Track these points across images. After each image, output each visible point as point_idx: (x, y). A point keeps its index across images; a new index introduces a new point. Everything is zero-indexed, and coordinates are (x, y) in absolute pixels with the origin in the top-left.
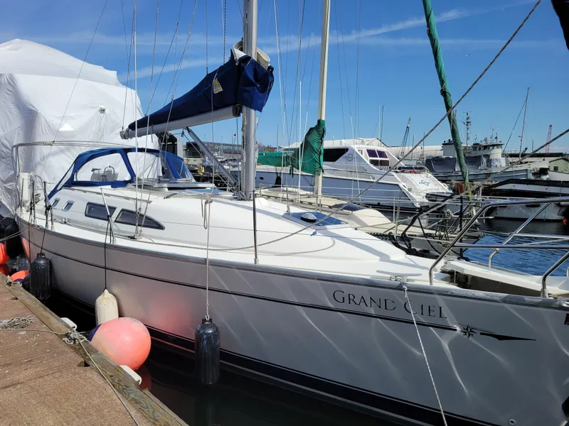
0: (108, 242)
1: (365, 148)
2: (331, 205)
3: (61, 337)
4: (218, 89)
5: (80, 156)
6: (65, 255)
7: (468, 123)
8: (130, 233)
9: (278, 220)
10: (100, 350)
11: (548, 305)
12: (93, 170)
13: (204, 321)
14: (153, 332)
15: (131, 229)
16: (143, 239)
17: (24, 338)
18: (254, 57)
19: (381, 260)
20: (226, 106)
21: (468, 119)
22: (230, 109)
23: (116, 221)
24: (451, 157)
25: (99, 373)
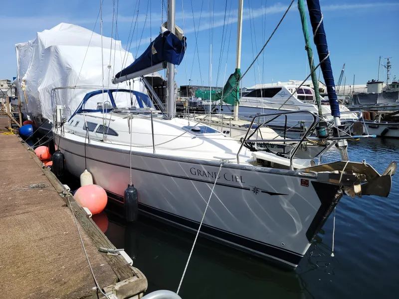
0: (87, 142)
1: (294, 87)
2: (241, 125)
3: (59, 193)
4: (154, 52)
5: (87, 95)
6: (71, 151)
7: (388, 66)
8: (100, 138)
9: (178, 130)
10: (77, 200)
11: (291, 174)
12: (98, 103)
13: (129, 186)
14: (109, 194)
15: (101, 136)
16: (108, 142)
17: (41, 193)
18: (173, 32)
19: (226, 153)
20: (159, 62)
21: (388, 63)
22: (161, 65)
23: (96, 132)
24: (374, 93)
25: (71, 210)
